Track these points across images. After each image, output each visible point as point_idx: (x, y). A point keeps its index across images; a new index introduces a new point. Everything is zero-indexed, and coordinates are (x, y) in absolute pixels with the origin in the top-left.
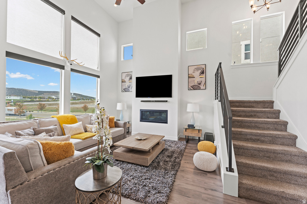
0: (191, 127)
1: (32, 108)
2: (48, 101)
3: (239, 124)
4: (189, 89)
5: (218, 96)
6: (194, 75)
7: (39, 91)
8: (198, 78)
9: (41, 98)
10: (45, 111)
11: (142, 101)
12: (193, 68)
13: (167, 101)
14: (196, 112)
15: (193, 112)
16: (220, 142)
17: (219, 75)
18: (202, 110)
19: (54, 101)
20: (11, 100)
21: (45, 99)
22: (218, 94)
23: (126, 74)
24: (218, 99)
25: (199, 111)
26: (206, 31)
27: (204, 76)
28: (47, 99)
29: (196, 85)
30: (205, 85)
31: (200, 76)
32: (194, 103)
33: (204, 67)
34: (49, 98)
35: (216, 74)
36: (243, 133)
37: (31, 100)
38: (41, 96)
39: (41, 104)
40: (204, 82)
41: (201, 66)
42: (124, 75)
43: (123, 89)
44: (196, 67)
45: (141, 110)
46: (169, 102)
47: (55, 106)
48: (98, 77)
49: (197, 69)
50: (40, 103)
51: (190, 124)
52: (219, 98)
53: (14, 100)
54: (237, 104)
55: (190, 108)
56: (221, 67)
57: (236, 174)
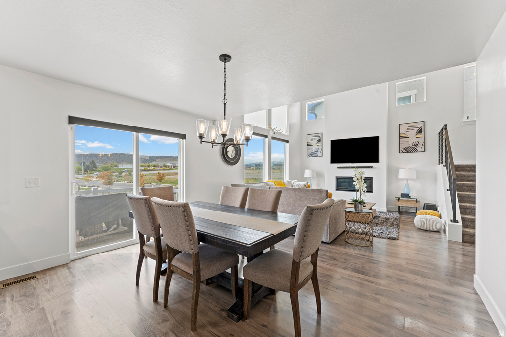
0: (406, 196)
1: (149, 179)
2: (163, 170)
3: (468, 188)
4: (401, 152)
5: (442, 159)
6: (408, 134)
7: (150, 157)
8: (413, 138)
9: (155, 166)
10: (164, 183)
11: (338, 167)
12: (407, 126)
13: (372, 167)
14: (410, 179)
15: (407, 179)
16: (445, 208)
17: (443, 133)
18: (420, 176)
19: (170, 169)
20: (124, 169)
21: (158, 166)
22: (442, 158)
23: (313, 135)
24: (442, 163)
25: (415, 178)
26: (425, 80)
27: (422, 135)
28: (161, 167)
29: (411, 146)
30: (423, 147)
31: (417, 136)
32: (409, 169)
33: (422, 124)
34: (164, 166)
35: (439, 134)
36: (472, 196)
37: (145, 169)
38: (154, 163)
39: (159, 174)
40: (423, 143)
41: (418, 123)
42: (310, 137)
43: (308, 154)
44: (410, 125)
45: (336, 177)
46: (375, 167)
47: (173, 177)
48: (287, 142)
49: (413, 127)
50: (159, 172)
51: (403, 193)
52: (444, 162)
53: (127, 169)
54: (468, 169)
55: (402, 174)
56: (446, 129)
57: (460, 224)
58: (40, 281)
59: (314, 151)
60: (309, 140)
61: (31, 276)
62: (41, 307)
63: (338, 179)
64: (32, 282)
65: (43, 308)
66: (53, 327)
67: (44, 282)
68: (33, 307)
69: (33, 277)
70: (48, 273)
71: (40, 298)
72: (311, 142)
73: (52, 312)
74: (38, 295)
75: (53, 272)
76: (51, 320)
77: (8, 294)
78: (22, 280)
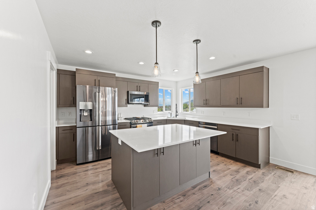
58: (293, 175)
61: (292, 171)
62: (279, 186)
64: (290, 173)
65: (279, 187)
66: (273, 196)
67: (294, 177)
68: (277, 183)
69: (292, 172)
70: (302, 175)
71: (284, 182)
73: (280, 191)
74: (285, 180)
75: (305, 176)
76: (276, 193)
77: (275, 172)
78: (286, 170)
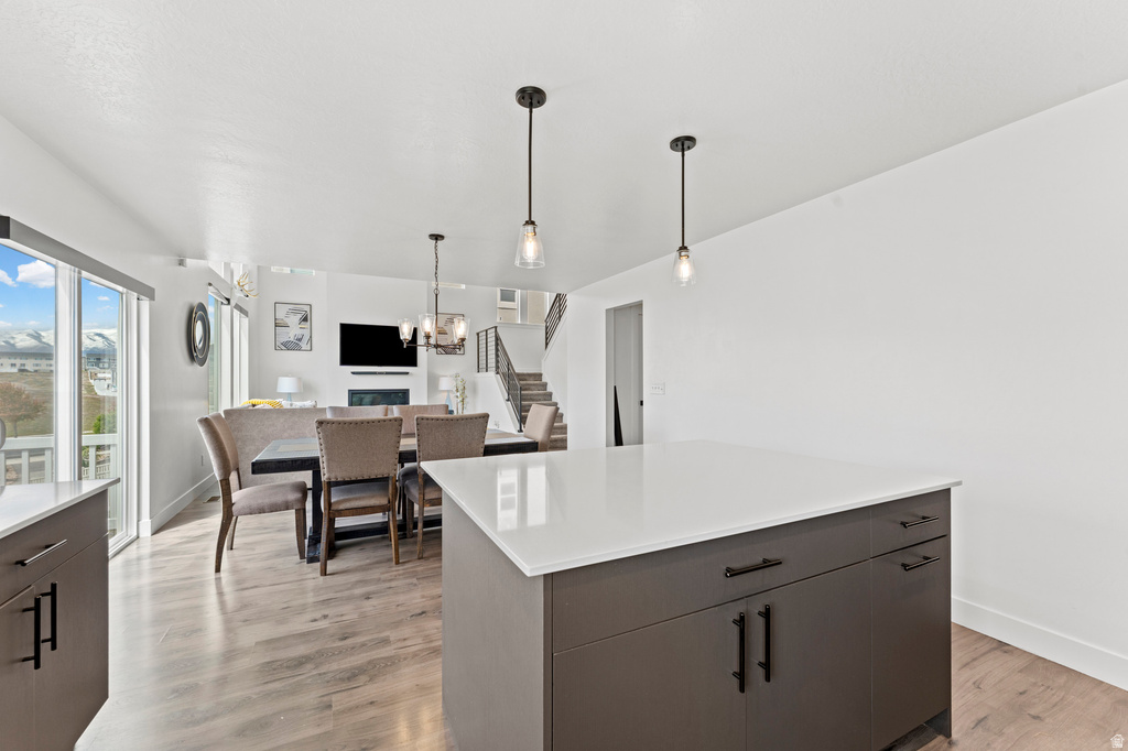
59: (292, 339)
60: (281, 315)
63: (352, 393)
72: (285, 319)
